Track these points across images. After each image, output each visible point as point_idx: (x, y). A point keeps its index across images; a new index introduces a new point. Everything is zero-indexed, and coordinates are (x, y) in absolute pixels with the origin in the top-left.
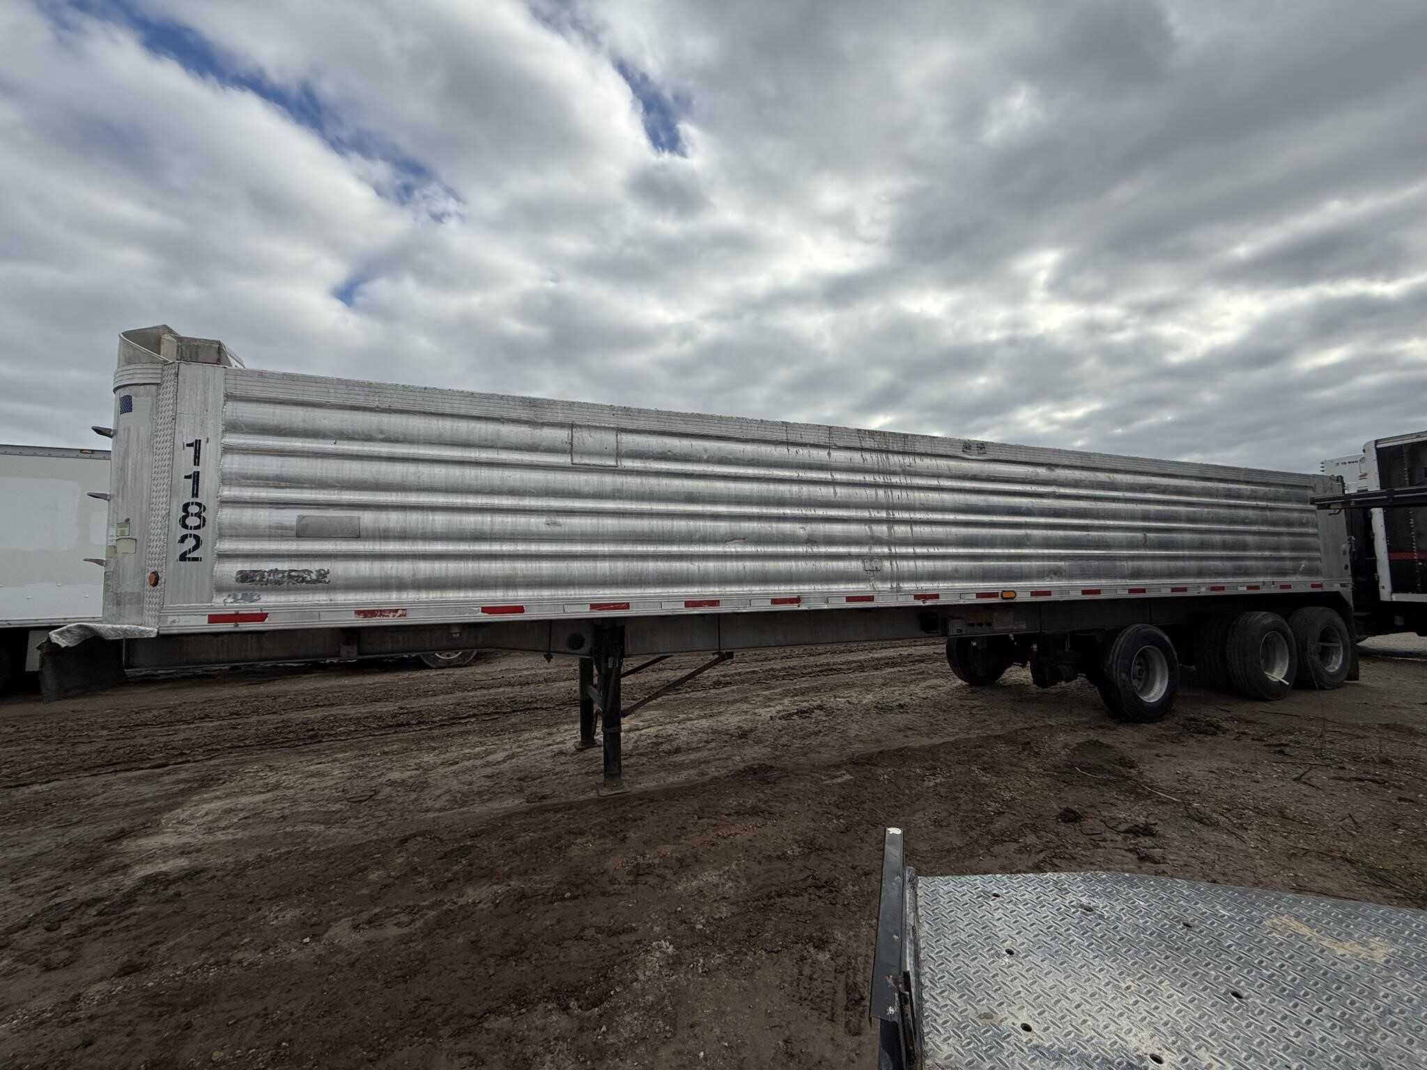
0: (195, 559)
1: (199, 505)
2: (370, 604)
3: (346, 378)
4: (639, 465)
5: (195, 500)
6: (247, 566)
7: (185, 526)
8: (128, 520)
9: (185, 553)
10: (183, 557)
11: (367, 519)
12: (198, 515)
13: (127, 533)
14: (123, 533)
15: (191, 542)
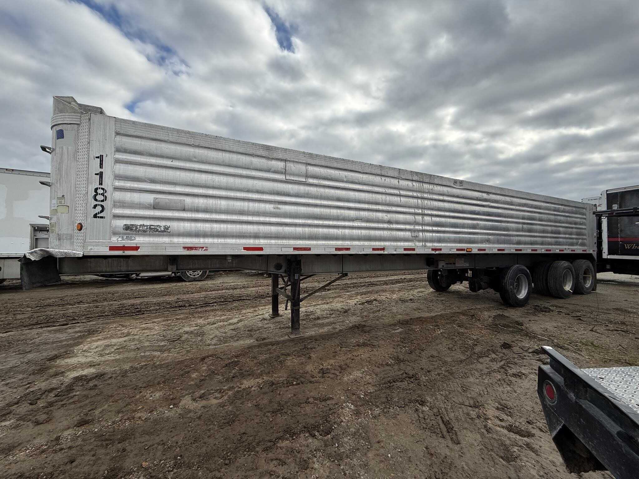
0: (102, 217)
1: (103, 189)
2: (190, 243)
3: (178, 128)
4: (316, 182)
5: (101, 186)
6: (128, 222)
7: (96, 200)
8: (63, 196)
9: (96, 214)
10: (95, 216)
11: (188, 201)
12: (103, 194)
13: (63, 202)
14: (61, 202)
15: (99, 209)
